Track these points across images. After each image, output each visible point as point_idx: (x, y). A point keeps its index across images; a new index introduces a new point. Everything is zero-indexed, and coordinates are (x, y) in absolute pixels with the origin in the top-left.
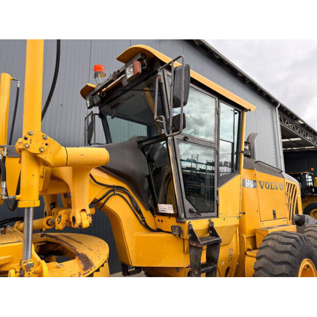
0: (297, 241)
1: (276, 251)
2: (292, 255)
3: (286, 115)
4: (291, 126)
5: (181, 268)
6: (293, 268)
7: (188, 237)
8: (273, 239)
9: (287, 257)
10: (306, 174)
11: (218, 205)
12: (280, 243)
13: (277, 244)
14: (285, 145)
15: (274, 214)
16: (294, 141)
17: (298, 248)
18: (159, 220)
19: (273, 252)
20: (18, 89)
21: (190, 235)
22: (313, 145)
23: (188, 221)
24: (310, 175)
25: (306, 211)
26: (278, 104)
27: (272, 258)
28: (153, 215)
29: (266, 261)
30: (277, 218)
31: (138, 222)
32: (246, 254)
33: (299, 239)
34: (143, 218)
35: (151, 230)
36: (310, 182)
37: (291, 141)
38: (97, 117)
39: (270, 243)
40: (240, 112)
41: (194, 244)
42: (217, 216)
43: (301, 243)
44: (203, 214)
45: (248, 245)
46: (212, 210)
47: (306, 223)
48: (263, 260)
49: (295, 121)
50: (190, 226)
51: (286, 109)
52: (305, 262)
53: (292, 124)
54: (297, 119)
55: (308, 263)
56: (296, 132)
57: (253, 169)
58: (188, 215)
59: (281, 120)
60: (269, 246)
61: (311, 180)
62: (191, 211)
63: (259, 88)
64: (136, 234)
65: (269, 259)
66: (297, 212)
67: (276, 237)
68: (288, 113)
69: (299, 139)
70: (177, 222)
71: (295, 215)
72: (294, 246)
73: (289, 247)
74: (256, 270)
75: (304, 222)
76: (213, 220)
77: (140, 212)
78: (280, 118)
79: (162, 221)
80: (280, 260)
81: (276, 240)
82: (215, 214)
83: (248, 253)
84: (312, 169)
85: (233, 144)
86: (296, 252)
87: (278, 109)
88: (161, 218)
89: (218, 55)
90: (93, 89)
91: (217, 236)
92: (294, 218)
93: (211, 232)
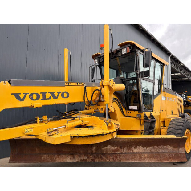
0: (185, 122)
1: (177, 125)
2: (183, 127)
3: (175, 60)
4: (176, 67)
5: (139, 131)
6: (183, 131)
7: (144, 119)
8: (175, 121)
9: (181, 127)
10: (182, 94)
11: (153, 107)
12: (178, 122)
13: (177, 123)
14: (172, 77)
15: (172, 112)
16: (176, 75)
17: (185, 124)
18: (129, 113)
19: (175, 126)
20: (70, 55)
21: (145, 118)
22: (187, 78)
23: (144, 113)
24: (184, 95)
25: (185, 112)
26: (170, 54)
27: (175, 128)
28: (126, 110)
29: (172, 129)
30: (173, 114)
31: (121, 113)
32: (161, 128)
33: (186, 121)
34: (123, 111)
35: (125, 116)
36: (184, 98)
37: (175, 75)
38: (97, 66)
39: (174, 122)
40: (162, 66)
41: (147, 121)
42: (153, 111)
43: (186, 123)
44: (149, 110)
45: (162, 125)
46: (151, 109)
47: (185, 117)
48: (171, 129)
49: (179, 64)
50: (145, 114)
51: (174, 57)
52: (187, 130)
53: (177, 66)
54: (180, 63)
55: (188, 131)
56: (179, 70)
57: (165, 92)
58: (144, 110)
59: (171, 63)
60: (173, 124)
61: (185, 97)
62: (145, 109)
63: (162, 46)
64: (121, 117)
65: (174, 128)
66: (181, 112)
67: (176, 120)
68: (176, 60)
69: (180, 74)
70: (139, 113)
71: (181, 114)
72: (184, 124)
73: (182, 124)
74: (167, 133)
75: (185, 116)
76: (152, 113)
77: (122, 109)
78: (171, 62)
79: (130, 113)
80: (178, 129)
81: (176, 121)
82: (152, 110)
83: (162, 127)
84: (186, 91)
85: (159, 80)
86: (185, 126)
87: (171, 57)
88: (130, 111)
89: (141, 27)
90: (99, 55)
91: (154, 118)
92: (180, 115)
93: (151, 117)
